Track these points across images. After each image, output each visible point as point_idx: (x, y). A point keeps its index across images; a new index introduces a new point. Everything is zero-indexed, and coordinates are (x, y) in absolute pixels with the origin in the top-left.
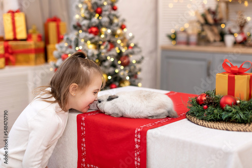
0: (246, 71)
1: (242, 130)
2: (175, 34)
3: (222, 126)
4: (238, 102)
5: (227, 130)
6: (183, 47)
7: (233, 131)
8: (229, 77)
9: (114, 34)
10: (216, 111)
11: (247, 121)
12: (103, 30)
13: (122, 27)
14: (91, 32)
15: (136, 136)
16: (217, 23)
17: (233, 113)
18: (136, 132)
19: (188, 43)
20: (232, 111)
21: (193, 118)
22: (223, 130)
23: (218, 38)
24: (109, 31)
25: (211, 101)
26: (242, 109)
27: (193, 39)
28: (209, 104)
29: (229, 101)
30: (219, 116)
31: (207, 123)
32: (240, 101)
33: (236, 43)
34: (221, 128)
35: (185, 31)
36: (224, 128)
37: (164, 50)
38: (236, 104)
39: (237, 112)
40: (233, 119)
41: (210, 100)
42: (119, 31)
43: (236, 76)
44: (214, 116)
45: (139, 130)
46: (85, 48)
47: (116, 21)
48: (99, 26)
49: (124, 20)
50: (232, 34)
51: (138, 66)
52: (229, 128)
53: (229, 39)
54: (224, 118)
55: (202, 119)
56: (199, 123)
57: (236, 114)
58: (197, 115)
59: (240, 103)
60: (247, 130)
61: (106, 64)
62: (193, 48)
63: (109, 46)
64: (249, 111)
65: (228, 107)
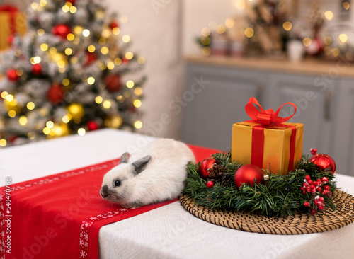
0: (286, 120)
1: (267, 230)
2: (210, 37)
3: (235, 222)
4: (266, 177)
5: (242, 229)
6: (220, 60)
7: (251, 231)
8: (254, 131)
9: (96, 38)
10: (227, 192)
11: (280, 213)
12: (78, 30)
13: (113, 26)
14: (57, 34)
15: (81, 235)
16: (277, 20)
17: (255, 199)
18: (82, 228)
19: (228, 52)
20: (252, 195)
21: (188, 202)
22: (235, 229)
23: (278, 46)
24: (86, 33)
25: (220, 173)
26: (272, 192)
27: (238, 46)
28: (217, 178)
29: (251, 175)
30: (232, 201)
31: (211, 213)
32: (270, 176)
33: (306, 56)
34: (231, 226)
35: (225, 34)
36: (236, 226)
37: (191, 63)
38: (262, 181)
39: (262, 196)
40: (253, 209)
41: (218, 172)
42: (106, 33)
43: (266, 131)
44: (222, 203)
45: (87, 225)
46: (46, 60)
47: (99, 16)
48: (70, 24)
49: (115, 15)
50: (300, 39)
51: (138, 92)
52: (245, 227)
53: (295, 49)
54: (239, 206)
55: (203, 206)
56: (196, 214)
57: (259, 200)
58: (196, 197)
59: (269, 180)
60: (277, 231)
61: (81, 88)
62: (236, 61)
63: (85, 59)
64: (285, 195)
65: (245, 188)
